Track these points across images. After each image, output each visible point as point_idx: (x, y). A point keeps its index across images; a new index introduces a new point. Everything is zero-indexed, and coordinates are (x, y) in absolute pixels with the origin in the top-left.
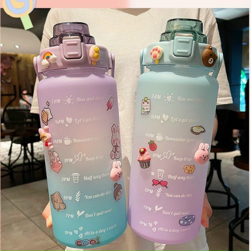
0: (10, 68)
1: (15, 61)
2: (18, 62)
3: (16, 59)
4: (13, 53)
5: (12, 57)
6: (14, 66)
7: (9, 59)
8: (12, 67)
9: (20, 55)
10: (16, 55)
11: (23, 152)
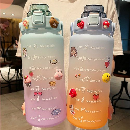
0: (8, 27)
1: (11, 23)
2: (13, 23)
3: (12, 21)
4: (10, 18)
5: (10, 21)
6: (11, 25)
7: (8, 21)
8: (9, 26)
9: (14, 19)
10: (12, 20)
11: (16, 73)
